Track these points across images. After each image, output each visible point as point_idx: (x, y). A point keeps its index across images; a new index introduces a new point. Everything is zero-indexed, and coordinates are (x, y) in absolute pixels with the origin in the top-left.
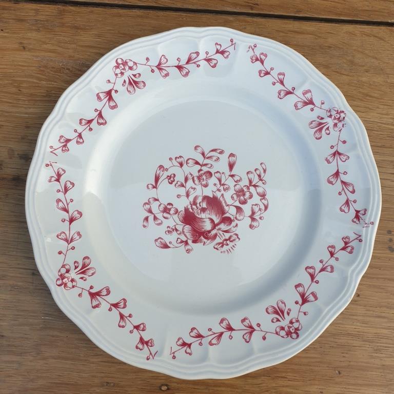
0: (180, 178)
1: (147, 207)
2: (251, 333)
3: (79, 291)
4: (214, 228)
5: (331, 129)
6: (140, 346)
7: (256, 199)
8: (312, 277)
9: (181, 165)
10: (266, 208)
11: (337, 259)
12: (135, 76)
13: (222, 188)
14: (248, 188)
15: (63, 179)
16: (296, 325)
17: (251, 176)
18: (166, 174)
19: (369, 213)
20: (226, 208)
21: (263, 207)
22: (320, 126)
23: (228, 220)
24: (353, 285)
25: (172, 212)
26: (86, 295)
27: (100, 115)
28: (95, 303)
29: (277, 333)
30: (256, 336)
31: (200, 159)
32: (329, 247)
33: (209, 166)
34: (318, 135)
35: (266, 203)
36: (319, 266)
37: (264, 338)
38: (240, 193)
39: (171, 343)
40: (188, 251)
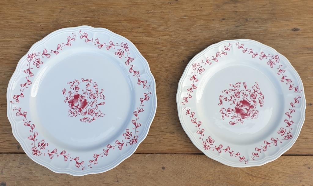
0: (229, 98)
1: (221, 112)
2: (276, 142)
3: (211, 149)
4: (248, 111)
5: (275, 63)
6: (241, 160)
7: (259, 96)
8: (289, 116)
9: (227, 93)
10: (263, 97)
11: (295, 107)
12: (200, 68)
13: (245, 96)
14: (255, 93)
15: (190, 112)
16: (290, 134)
17: (254, 88)
18: (223, 98)
19: (299, 87)
20: (250, 103)
21: (262, 98)
22: (271, 63)
23: (252, 107)
24: (303, 113)
25: (231, 111)
26: (215, 149)
27: (193, 85)
28: (219, 151)
29: (285, 139)
30: (278, 142)
31: (233, 88)
32: (290, 103)
33: (237, 90)
34: (271, 66)
35: (263, 96)
36: (290, 112)
37: (281, 142)
38: (252, 95)
39: (251, 156)
40: (242, 123)
